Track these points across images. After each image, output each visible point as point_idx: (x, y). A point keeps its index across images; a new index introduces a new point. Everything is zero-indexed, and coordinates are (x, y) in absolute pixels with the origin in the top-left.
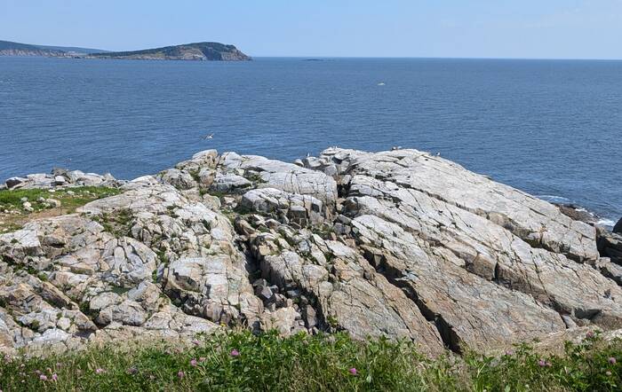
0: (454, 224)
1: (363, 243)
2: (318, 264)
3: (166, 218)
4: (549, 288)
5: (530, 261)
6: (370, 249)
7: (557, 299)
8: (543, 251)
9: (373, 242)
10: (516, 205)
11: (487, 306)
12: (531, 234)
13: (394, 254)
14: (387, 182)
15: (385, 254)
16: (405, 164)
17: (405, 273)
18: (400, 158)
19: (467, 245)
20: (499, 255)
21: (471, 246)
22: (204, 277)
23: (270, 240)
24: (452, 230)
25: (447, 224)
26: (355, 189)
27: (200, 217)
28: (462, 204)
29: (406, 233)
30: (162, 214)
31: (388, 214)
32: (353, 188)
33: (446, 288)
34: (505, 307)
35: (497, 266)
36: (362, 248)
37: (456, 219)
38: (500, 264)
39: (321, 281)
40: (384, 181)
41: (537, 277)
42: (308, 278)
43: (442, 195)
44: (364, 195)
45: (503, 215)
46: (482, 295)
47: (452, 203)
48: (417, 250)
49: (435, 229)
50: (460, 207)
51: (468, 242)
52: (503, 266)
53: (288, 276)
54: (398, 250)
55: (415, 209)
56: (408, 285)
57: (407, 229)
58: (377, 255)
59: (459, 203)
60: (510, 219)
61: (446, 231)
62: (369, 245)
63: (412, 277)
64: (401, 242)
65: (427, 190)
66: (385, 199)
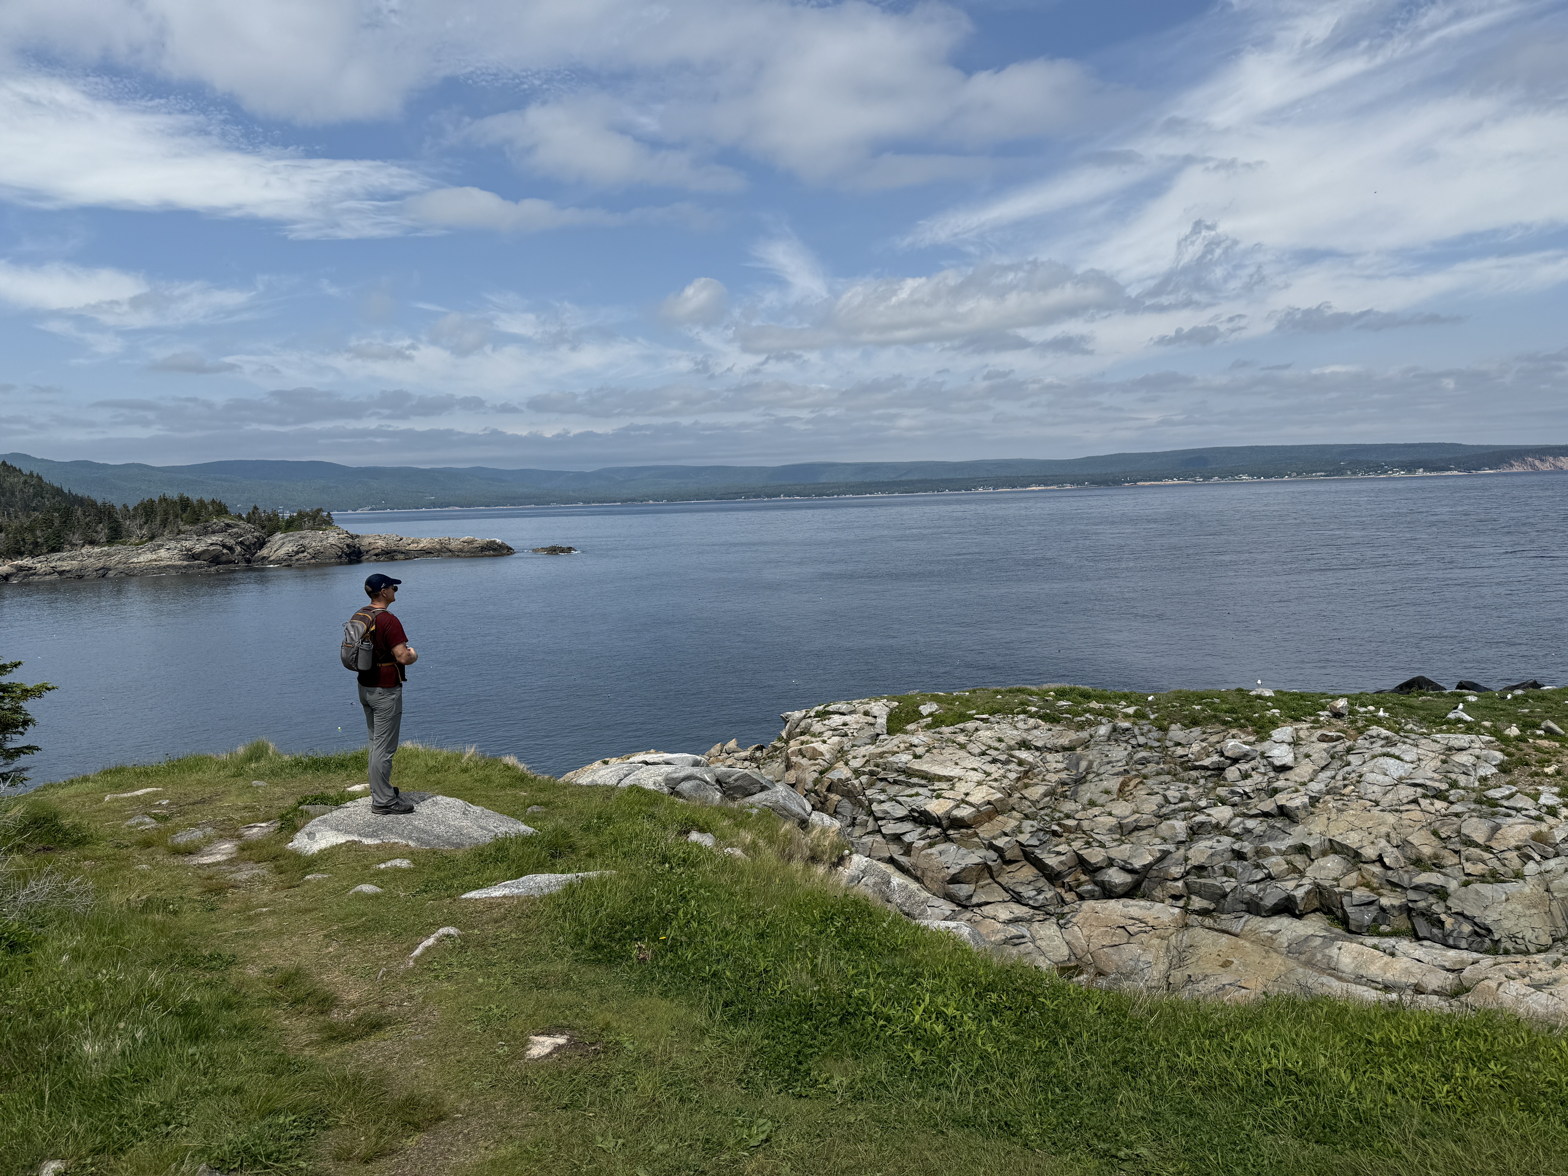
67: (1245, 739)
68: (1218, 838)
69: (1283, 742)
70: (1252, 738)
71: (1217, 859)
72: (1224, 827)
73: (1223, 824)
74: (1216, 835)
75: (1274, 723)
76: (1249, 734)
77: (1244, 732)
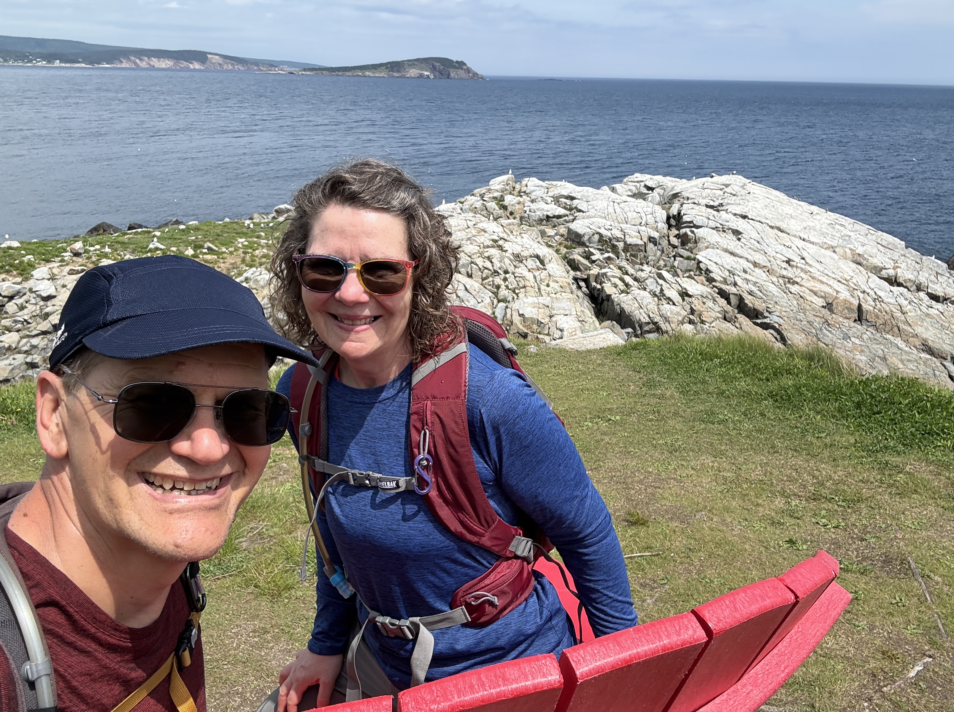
0: (803, 259)
1: (715, 281)
2: (674, 304)
3: (493, 252)
4: (919, 331)
5: (893, 301)
6: (724, 287)
7: (930, 343)
8: (901, 289)
9: (725, 279)
10: (862, 239)
11: (862, 351)
12: (884, 271)
13: (751, 293)
14: (721, 212)
15: (742, 293)
16: (734, 193)
17: (766, 314)
18: (727, 186)
19: (822, 282)
20: (859, 294)
21: (827, 284)
22: (553, 319)
23: (614, 277)
24: (803, 266)
25: (797, 259)
26: (688, 220)
27: (531, 252)
28: (806, 237)
29: (757, 270)
30: (488, 247)
31: (731, 248)
32: (686, 218)
33: (814, 331)
34: (880, 352)
35: (860, 306)
36: (714, 286)
37: (805, 255)
38: (863, 304)
39: (682, 323)
40: (718, 211)
41: (903, 318)
42: (667, 320)
43: (783, 226)
44: (701, 227)
45: (850, 249)
46: (853, 339)
47: (795, 236)
48: (773, 289)
49: (785, 265)
50: (804, 240)
51: (824, 279)
52: (865, 306)
53: (645, 319)
54: (754, 289)
55: (758, 242)
56: (774, 328)
57: (755, 264)
58: (733, 294)
59: (803, 236)
60: (859, 255)
61: (797, 267)
62: (721, 282)
63: (776, 319)
64: (754, 279)
65: (767, 221)
66: (724, 231)
67: (13, 281)
68: (12, 357)
69: (43, 279)
70: (19, 279)
71: (17, 371)
72: (16, 348)
73: (14, 346)
74: (11, 355)
75: (32, 266)
76: (15, 276)
77: (11, 276)
